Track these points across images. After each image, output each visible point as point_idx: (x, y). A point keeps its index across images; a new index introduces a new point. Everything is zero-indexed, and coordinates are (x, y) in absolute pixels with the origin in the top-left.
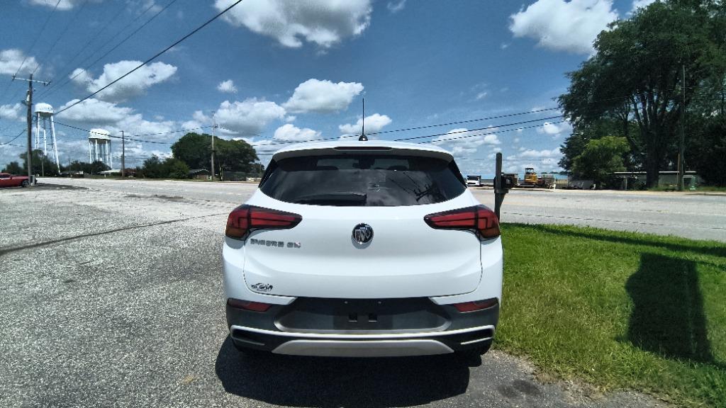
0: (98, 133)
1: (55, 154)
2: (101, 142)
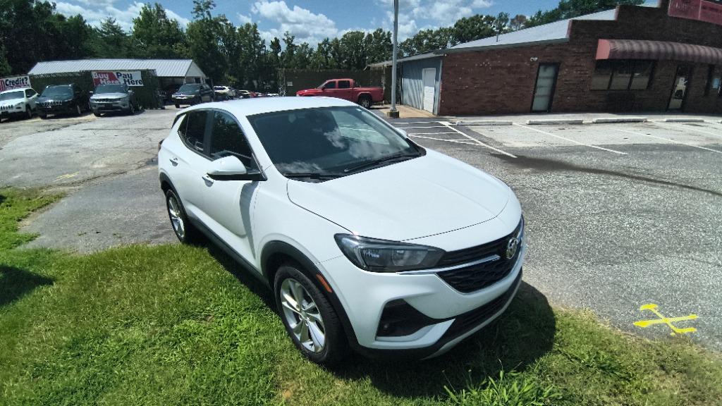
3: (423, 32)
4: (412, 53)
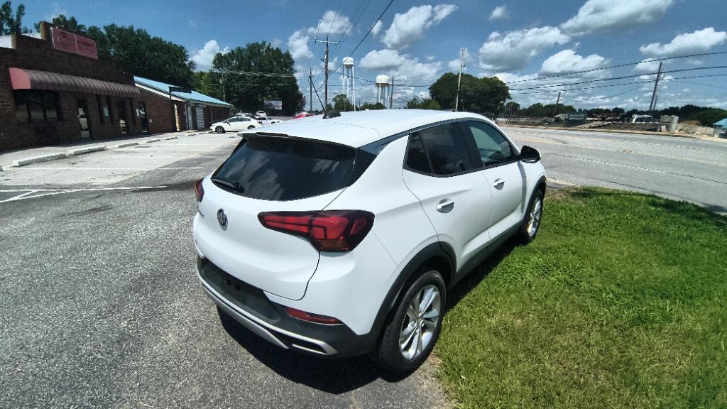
0: (382, 79)
1: (353, 97)
2: (383, 85)
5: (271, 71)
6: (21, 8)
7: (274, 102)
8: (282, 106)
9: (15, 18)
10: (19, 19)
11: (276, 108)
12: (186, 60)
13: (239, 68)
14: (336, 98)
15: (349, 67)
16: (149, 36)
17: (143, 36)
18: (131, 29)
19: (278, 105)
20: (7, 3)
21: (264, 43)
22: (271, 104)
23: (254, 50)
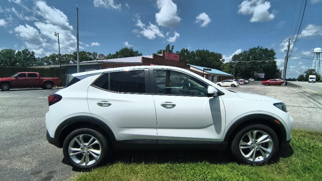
3: (55, 54)
4: (50, 64)
5: (260, 59)
6: (173, 46)
7: (260, 74)
8: (265, 76)
9: (171, 50)
10: (172, 50)
11: (261, 77)
12: (221, 59)
13: (243, 60)
14: (307, 71)
15: (318, 53)
16: (209, 52)
17: (207, 52)
18: (204, 50)
19: (262, 75)
20: (169, 45)
21: (259, 47)
22: (258, 75)
23: (253, 51)
